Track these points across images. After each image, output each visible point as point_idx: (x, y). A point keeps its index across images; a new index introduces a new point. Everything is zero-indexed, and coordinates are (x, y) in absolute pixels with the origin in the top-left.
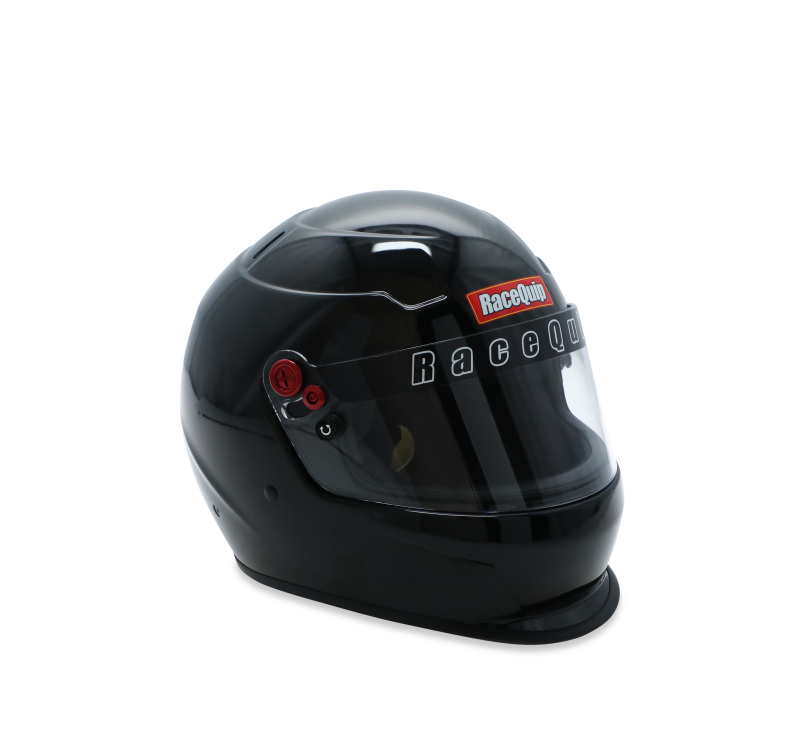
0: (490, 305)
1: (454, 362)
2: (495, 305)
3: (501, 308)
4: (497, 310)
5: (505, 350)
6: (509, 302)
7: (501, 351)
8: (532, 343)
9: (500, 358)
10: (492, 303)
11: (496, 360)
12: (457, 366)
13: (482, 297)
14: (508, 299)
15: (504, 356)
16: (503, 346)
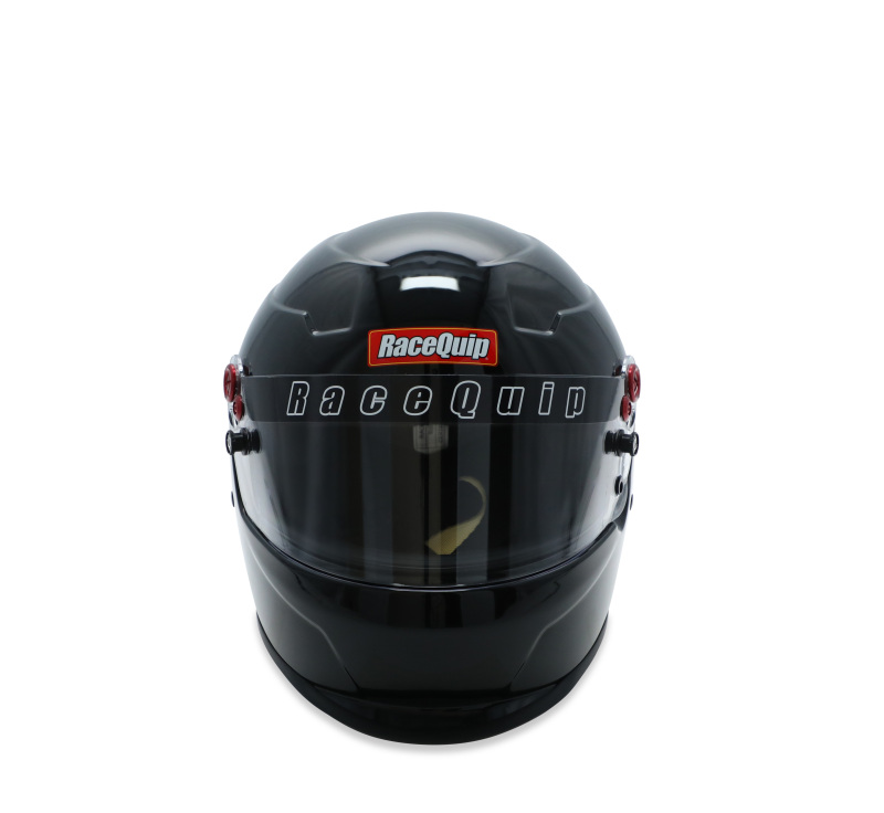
0: (390, 348)
1: (325, 399)
2: (397, 349)
3: (403, 353)
4: (396, 354)
5: (382, 400)
6: (418, 350)
7: (375, 399)
8: (420, 399)
9: (372, 407)
10: (394, 346)
11: (367, 408)
12: (327, 403)
13: (385, 338)
14: (417, 346)
15: (378, 406)
16: (381, 393)
